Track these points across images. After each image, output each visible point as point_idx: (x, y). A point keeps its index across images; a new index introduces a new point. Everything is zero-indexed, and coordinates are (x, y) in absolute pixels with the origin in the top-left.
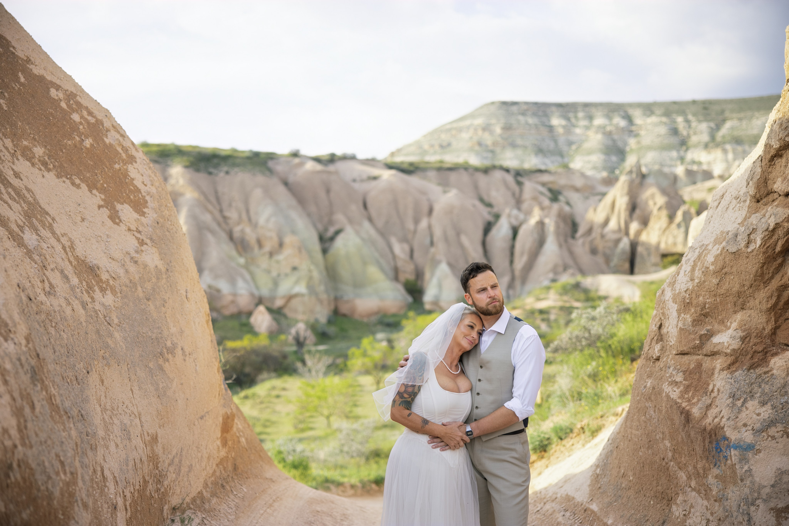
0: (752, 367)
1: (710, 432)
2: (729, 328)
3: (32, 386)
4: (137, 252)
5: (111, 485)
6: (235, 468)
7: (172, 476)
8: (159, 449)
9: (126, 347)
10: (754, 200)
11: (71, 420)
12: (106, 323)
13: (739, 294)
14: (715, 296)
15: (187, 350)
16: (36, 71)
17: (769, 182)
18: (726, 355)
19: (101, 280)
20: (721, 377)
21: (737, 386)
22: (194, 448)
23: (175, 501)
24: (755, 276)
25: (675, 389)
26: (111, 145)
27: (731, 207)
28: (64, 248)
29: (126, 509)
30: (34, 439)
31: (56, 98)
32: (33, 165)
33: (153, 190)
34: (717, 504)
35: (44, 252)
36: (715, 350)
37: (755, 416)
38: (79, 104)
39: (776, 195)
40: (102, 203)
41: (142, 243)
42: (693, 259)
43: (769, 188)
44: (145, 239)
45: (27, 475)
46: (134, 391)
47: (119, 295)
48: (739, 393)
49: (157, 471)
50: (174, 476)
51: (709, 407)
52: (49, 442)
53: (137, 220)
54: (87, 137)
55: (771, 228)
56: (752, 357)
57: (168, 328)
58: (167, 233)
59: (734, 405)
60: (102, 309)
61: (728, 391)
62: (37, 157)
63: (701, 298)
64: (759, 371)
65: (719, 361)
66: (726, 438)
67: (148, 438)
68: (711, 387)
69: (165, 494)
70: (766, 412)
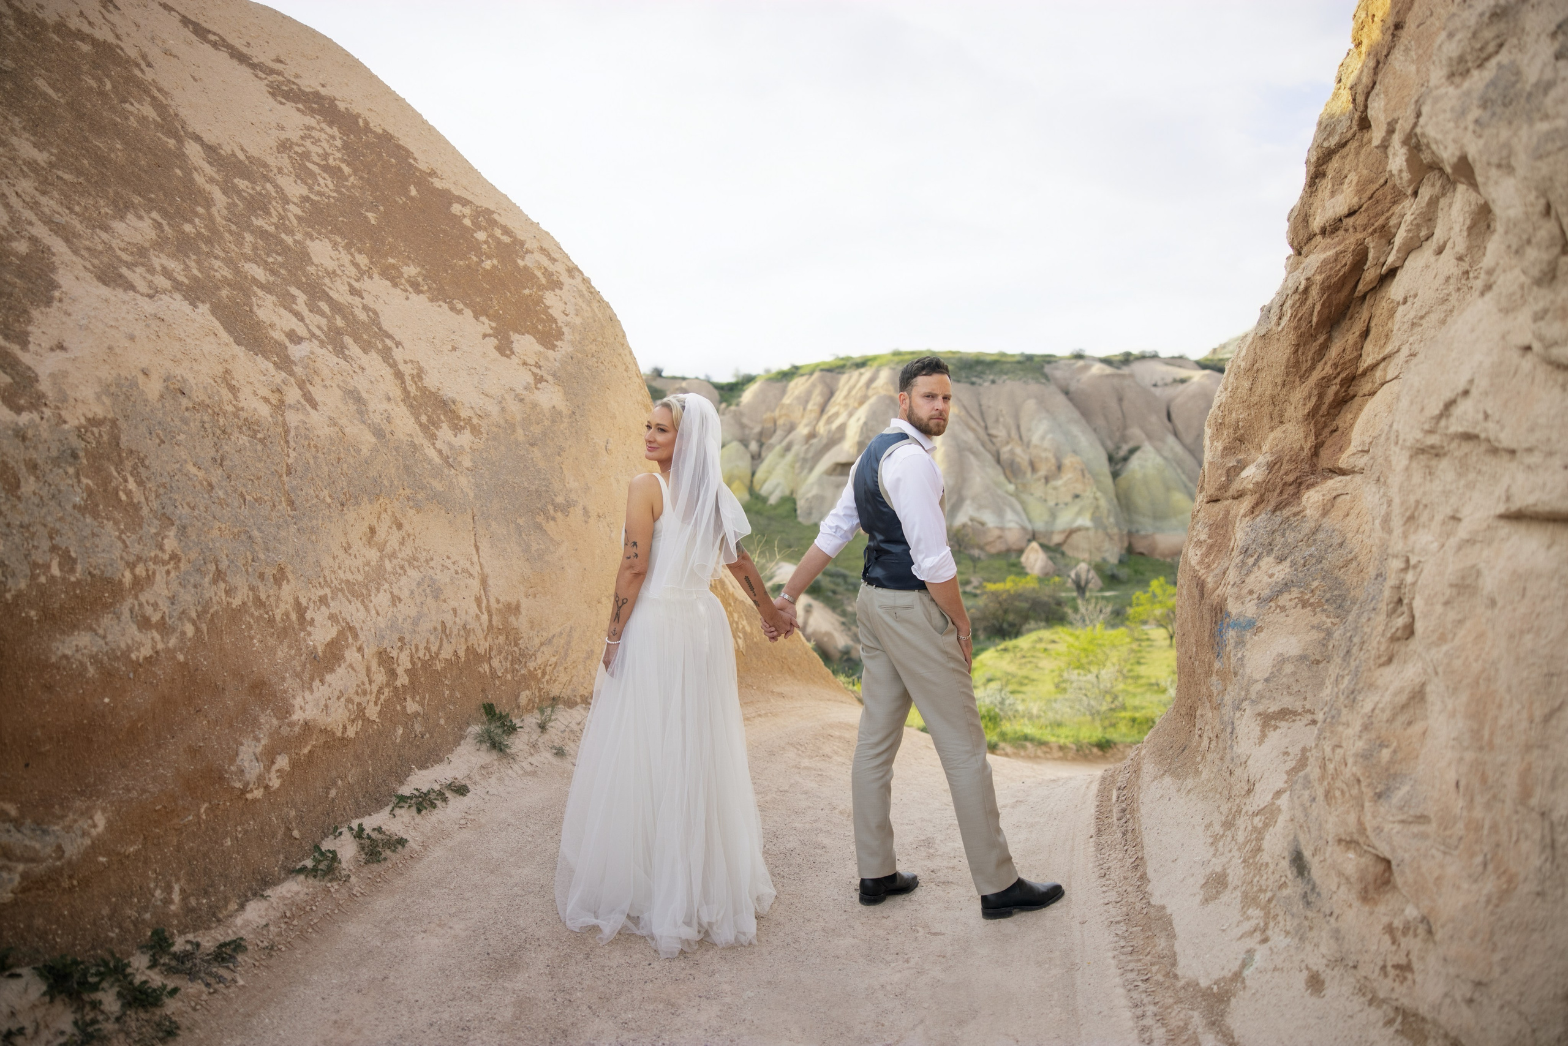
0: (1278, 508)
1: (1217, 608)
2: (1260, 454)
4: (527, 389)
7: (547, 658)
9: (476, 495)
13: (1273, 400)
14: (1249, 407)
15: (596, 511)
16: (438, 184)
17: (1309, 220)
18: (1252, 493)
19: (459, 418)
20: (1242, 525)
21: (1253, 536)
24: (1286, 368)
25: (1197, 552)
26: (526, 268)
28: (399, 375)
31: (459, 214)
32: (395, 285)
33: (578, 321)
34: (1216, 714)
36: (1242, 488)
37: (1266, 578)
38: (493, 222)
40: (490, 332)
41: (539, 379)
43: (1310, 229)
44: (545, 375)
46: (481, 548)
47: (484, 436)
48: (1254, 546)
49: (516, 649)
50: (553, 659)
51: (1225, 572)
53: (540, 354)
54: (489, 257)
55: (1302, 288)
56: (1281, 492)
57: (563, 482)
59: (1244, 563)
61: (1241, 545)
62: (406, 277)
63: (1234, 415)
64: (1287, 512)
65: (1244, 503)
66: (1228, 615)
67: (494, 605)
69: (531, 678)
70: (1282, 572)
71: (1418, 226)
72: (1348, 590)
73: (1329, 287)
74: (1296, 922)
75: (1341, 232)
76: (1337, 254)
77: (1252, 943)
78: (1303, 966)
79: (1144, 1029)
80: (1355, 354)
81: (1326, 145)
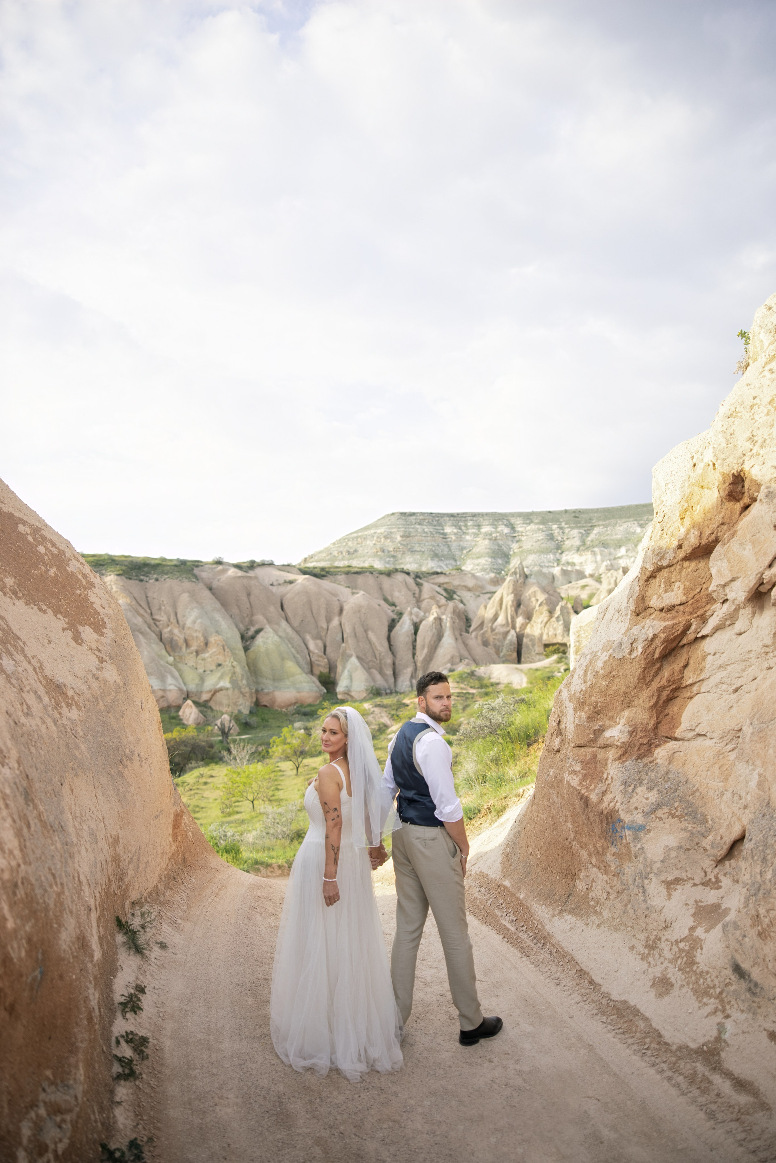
0: (639, 757)
1: (607, 815)
2: (618, 724)
3: (25, 806)
4: (98, 669)
5: (85, 888)
6: (184, 861)
7: (131, 873)
8: (120, 849)
9: (91, 757)
10: (634, 614)
11: (56, 833)
12: (73, 737)
13: (625, 694)
14: (605, 696)
15: (143, 756)
16: (5, 508)
17: (646, 599)
18: (617, 747)
19: (67, 696)
20: (614, 766)
21: (627, 774)
22: (151, 846)
23: (134, 896)
24: (638, 679)
25: (574, 777)
26: (72, 572)
27: (614, 619)
28: (35, 669)
29: (96, 909)
30: (32, 857)
31: (24, 532)
32: (5, 594)
33: (111, 612)
34: (615, 878)
35: (20, 675)
36: (608, 743)
37: (644, 800)
38: (43, 537)
39: (652, 610)
40: (66, 626)
41: (102, 661)
42: (585, 664)
43: (647, 604)
44: (104, 657)
45: (29, 891)
46: (98, 797)
47: (83, 709)
48: (630, 780)
49: (119, 870)
50: (133, 873)
51: (604, 793)
52: (43, 858)
53: (97, 640)
54: (51, 567)
55: (650, 638)
56: (639, 748)
57: (127, 737)
58: (124, 651)
59: (626, 791)
60: (69, 723)
61: (621, 779)
62: (8, 586)
63: (593, 698)
64: (646, 760)
65: (611, 752)
66: (621, 821)
67: (111, 840)
68: (605, 776)
69: (126, 891)
70: (653, 797)
71: (726, 620)
72: (697, 808)
73: (668, 640)
74: (746, 1004)
75: (673, 612)
76: (674, 624)
77: (719, 1018)
78: (762, 1029)
79: (670, 1079)
80: (680, 676)
81: (659, 563)
